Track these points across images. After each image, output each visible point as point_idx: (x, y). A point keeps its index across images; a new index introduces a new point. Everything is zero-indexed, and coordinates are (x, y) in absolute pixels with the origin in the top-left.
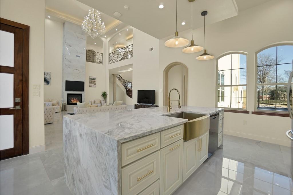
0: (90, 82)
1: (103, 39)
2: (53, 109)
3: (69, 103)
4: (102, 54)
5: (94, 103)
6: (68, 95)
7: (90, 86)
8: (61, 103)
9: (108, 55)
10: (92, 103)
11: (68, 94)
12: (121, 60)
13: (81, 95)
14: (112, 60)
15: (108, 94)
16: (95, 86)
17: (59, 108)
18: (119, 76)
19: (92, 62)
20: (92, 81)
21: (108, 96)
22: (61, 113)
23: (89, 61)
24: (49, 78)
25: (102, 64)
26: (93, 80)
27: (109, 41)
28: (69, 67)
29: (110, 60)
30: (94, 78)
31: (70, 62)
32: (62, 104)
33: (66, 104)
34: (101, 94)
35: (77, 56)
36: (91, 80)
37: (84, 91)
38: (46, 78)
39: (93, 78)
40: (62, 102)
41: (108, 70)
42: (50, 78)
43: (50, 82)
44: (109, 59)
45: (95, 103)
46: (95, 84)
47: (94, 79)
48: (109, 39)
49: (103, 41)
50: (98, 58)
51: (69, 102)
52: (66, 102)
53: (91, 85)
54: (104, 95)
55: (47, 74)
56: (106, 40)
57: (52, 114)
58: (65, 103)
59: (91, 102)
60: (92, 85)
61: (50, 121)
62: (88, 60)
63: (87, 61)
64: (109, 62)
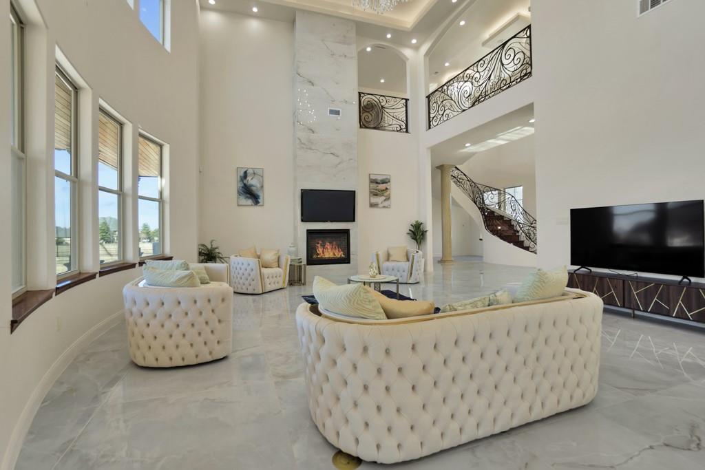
0: (371, 192)
1: (408, 53)
2: (223, 300)
3: (312, 260)
4: (407, 100)
5: (388, 260)
6: (310, 232)
7: (372, 205)
8: (286, 260)
9: (424, 101)
10: (382, 258)
11: (307, 230)
12: (473, 105)
13: (347, 232)
14: (441, 113)
15: (429, 226)
16: (386, 204)
17: (277, 276)
18: (456, 173)
19: (375, 128)
20: (380, 187)
21: (429, 236)
22: (286, 293)
23: (367, 127)
24: (259, 186)
25: (407, 131)
26: (382, 187)
27: (426, 54)
28: (310, 149)
29: (432, 116)
30: (384, 177)
31: (313, 132)
32: (289, 263)
33: (304, 262)
34: (406, 228)
35: (332, 112)
36: (374, 185)
37: (354, 221)
38: (252, 186)
39: (379, 178)
40: (289, 258)
41: (428, 148)
42: (262, 187)
43: (261, 198)
44: (429, 113)
45: (391, 259)
46: (388, 198)
47: (384, 182)
48: (425, 48)
49: (408, 59)
50: (394, 113)
51: (312, 257)
52: (303, 255)
53: (375, 200)
54: (417, 233)
55: (254, 173)
56: (415, 55)
57: (220, 321)
58: (300, 261)
59: (377, 255)
60: (379, 200)
61: (211, 353)
62: (364, 124)
63: (361, 127)
64: (430, 122)
